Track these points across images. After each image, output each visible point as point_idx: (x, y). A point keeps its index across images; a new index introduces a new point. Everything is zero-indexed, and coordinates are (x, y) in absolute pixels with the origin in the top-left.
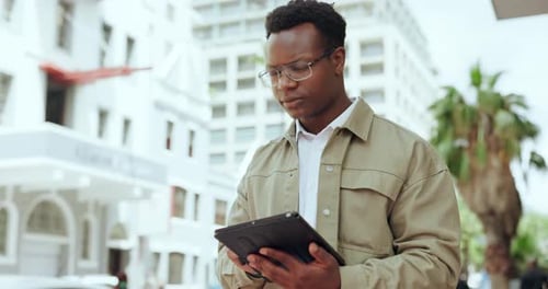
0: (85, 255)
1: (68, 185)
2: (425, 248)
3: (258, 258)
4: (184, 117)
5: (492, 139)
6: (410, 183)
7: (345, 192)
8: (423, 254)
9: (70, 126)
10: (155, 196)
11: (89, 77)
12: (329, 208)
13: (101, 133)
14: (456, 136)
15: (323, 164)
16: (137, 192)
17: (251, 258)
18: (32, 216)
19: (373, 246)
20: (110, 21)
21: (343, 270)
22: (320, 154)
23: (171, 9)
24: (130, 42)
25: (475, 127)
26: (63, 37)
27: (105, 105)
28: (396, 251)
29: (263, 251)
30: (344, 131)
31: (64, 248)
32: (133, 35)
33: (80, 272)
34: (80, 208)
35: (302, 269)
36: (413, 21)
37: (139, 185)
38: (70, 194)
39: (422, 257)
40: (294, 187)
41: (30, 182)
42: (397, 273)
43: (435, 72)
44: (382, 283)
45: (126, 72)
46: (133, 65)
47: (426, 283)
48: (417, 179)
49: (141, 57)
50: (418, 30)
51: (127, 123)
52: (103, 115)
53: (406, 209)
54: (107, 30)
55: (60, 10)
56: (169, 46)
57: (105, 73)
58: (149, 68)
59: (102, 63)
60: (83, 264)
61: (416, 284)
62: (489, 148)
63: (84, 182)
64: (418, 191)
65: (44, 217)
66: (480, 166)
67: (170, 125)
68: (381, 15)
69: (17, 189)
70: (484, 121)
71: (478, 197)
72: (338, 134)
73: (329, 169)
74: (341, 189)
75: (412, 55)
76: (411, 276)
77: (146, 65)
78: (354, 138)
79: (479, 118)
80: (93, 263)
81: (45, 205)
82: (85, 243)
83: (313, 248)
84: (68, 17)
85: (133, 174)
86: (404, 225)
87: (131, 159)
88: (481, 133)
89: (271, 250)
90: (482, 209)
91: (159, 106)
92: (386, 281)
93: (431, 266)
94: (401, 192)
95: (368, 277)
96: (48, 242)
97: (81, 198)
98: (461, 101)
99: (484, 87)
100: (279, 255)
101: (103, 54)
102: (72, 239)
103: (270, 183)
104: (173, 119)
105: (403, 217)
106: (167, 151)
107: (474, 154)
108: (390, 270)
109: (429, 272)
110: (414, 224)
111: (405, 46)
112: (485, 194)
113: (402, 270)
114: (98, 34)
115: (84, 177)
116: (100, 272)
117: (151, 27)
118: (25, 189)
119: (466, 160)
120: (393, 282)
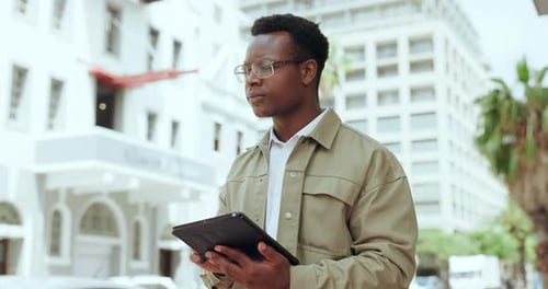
0: (136, 256)
1: (119, 187)
2: (378, 250)
3: (215, 254)
4: (231, 118)
5: (541, 135)
6: (367, 189)
7: (306, 196)
8: (376, 256)
9: (120, 130)
10: (203, 197)
11: (137, 81)
12: (291, 212)
13: (150, 136)
14: (504, 133)
15: (288, 171)
16: (186, 194)
17: (208, 255)
18: (84, 218)
19: (330, 248)
20: (157, 25)
21: (294, 269)
22: (286, 160)
23: (218, 12)
24: (177, 45)
25: (524, 123)
26: (112, 42)
27: (155, 108)
28: (354, 252)
29: (218, 248)
30: (309, 140)
31: (116, 249)
32: (180, 38)
33: (132, 273)
34: (131, 210)
35: (252, 266)
36: (464, 17)
37: (187, 187)
38: (120, 196)
39: (374, 259)
40: (264, 191)
41: (82, 185)
42: (346, 273)
43: (487, 68)
44: (331, 283)
45: (173, 75)
46: (180, 67)
47: (376, 283)
48: (374, 185)
49: (188, 60)
50: (469, 25)
51: (175, 125)
52: (152, 118)
53: (362, 215)
54: (154, 34)
55: (108, 16)
56: (217, 48)
57: (153, 76)
58: (195, 71)
59: (150, 67)
60: (135, 265)
61: (365, 284)
62: (538, 145)
63: (134, 185)
64: (374, 197)
65: (96, 219)
66: (530, 163)
67: (218, 126)
68: (429, 11)
69: (70, 191)
70: (532, 118)
71: (527, 195)
72: (303, 142)
73: (293, 175)
74: (303, 194)
75: (462, 51)
76: (361, 277)
77: (193, 67)
78: (319, 147)
79: (528, 114)
80: (144, 263)
81: (97, 207)
82: (137, 244)
83: (261, 247)
84: (116, 23)
85: (181, 176)
86: (359, 228)
87: (179, 161)
88: (530, 129)
89: (224, 247)
90: (532, 207)
91: (207, 108)
92: (334, 281)
93: (381, 268)
94: (359, 197)
95: (317, 277)
96: (100, 243)
97: (132, 200)
98: (508, 97)
99: (532, 83)
100: (232, 252)
101: (151, 58)
102: (124, 240)
103: (243, 188)
104: (220, 120)
105: (359, 221)
106: (215, 153)
107: (523, 151)
108: (341, 270)
109: (378, 273)
110: (369, 228)
111: (455, 42)
112: (536, 192)
113: (352, 271)
114: (145, 39)
115: (134, 179)
116: (151, 272)
117: (197, 30)
118: (77, 192)
119: (515, 158)
120: (342, 283)
